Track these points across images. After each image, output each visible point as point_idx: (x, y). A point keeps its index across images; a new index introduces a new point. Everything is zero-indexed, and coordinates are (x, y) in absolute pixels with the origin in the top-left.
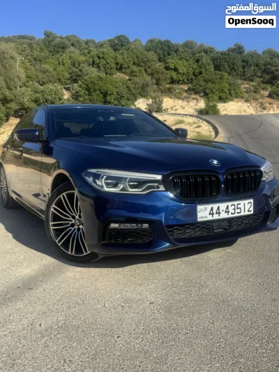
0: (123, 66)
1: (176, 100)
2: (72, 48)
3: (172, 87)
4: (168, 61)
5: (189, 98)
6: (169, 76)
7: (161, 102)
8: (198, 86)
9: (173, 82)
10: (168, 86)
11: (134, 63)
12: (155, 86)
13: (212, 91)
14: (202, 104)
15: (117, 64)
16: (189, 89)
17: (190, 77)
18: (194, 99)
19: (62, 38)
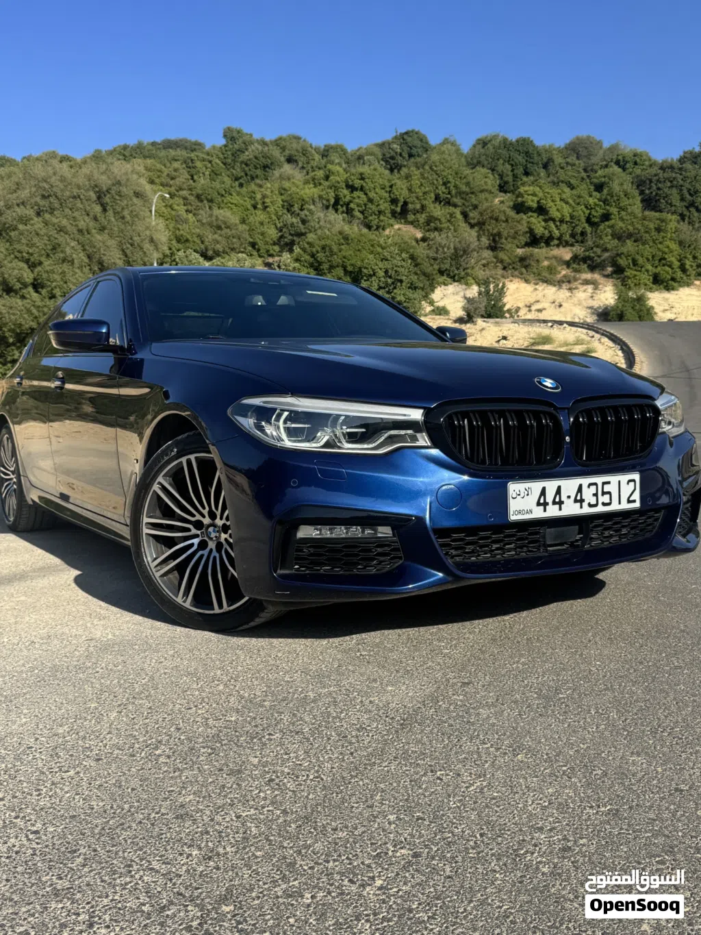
0: (410, 206)
1: (541, 287)
2: (287, 169)
3: (532, 255)
4: (522, 189)
5: (576, 280)
6: (523, 228)
7: (501, 292)
8: (599, 251)
9: (534, 241)
10: (520, 251)
11: (437, 199)
12: (487, 254)
13: (635, 262)
14: (607, 296)
15: (394, 201)
16: (575, 258)
17: (579, 229)
18: (586, 282)
19: (264, 143)
